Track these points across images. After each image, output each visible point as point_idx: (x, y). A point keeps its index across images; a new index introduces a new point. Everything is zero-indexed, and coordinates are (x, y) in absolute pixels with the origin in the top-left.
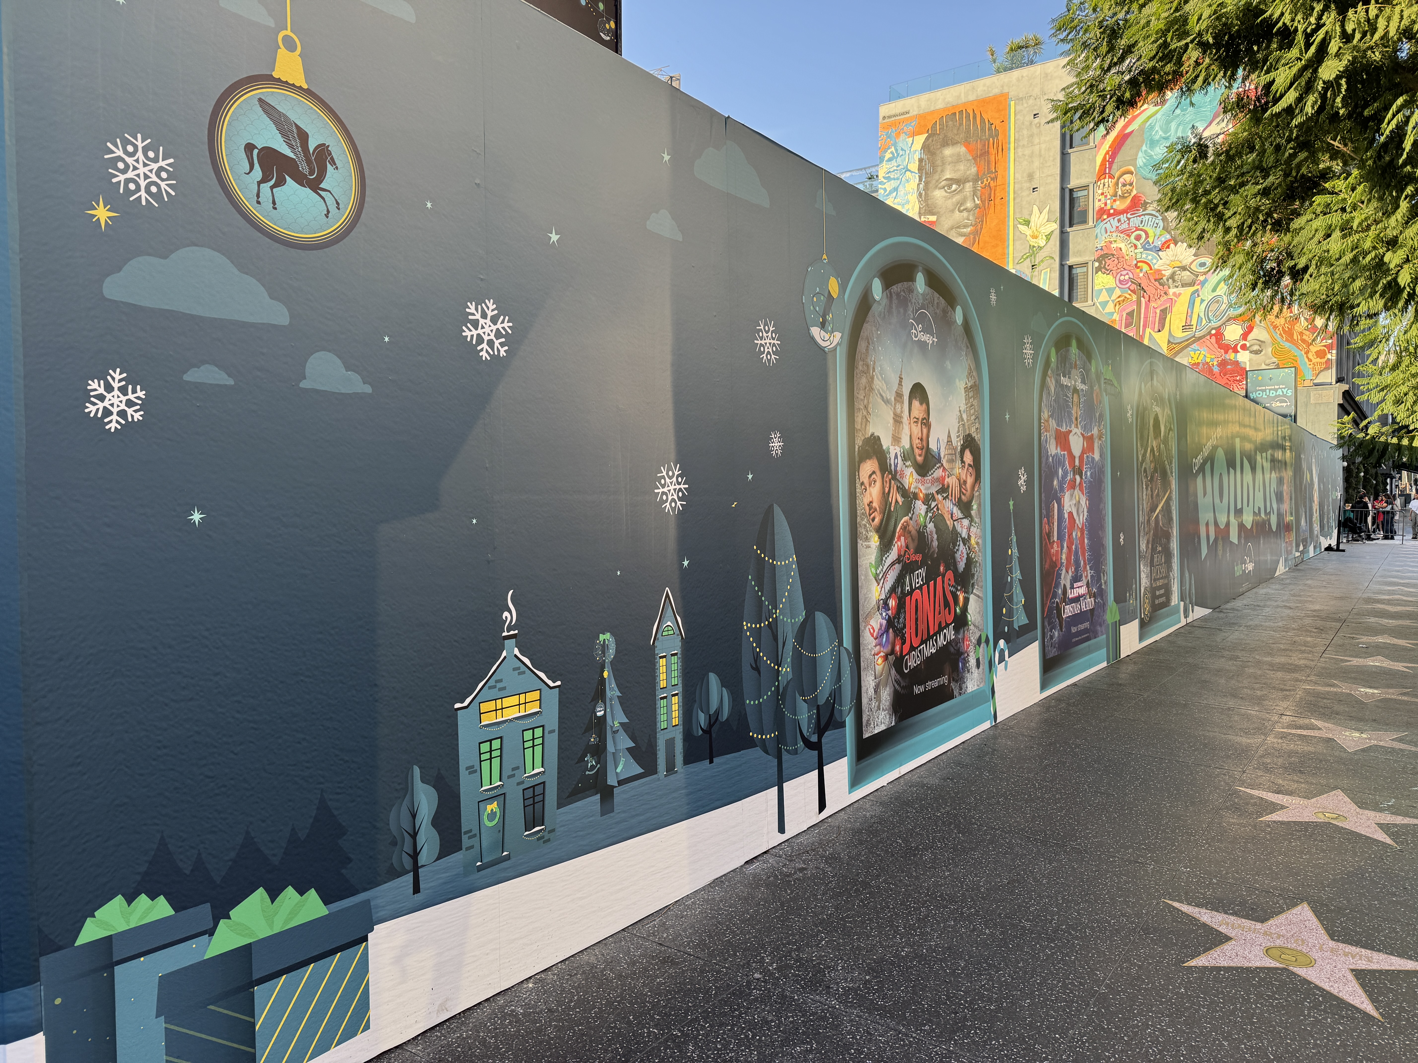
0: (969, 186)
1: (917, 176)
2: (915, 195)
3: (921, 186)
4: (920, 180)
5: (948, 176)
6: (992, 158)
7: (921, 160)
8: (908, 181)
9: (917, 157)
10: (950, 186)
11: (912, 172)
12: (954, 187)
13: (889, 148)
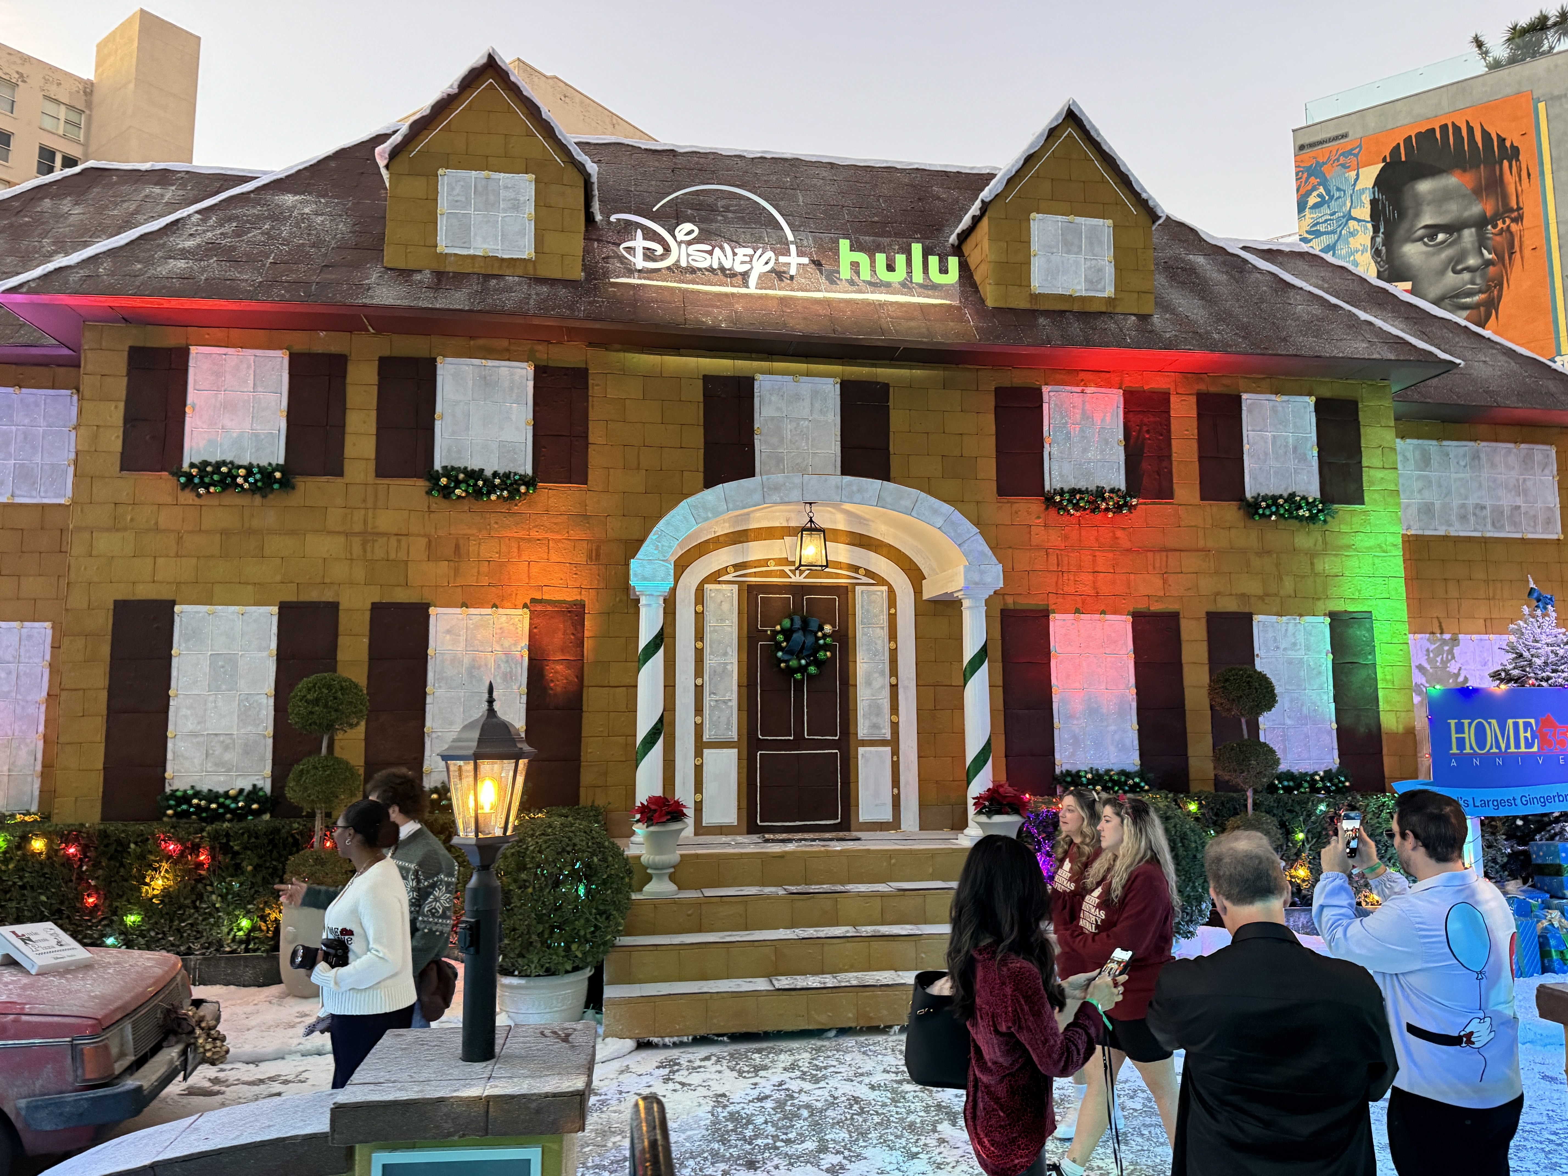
0: (1468, 235)
1: (1369, 226)
2: (1368, 255)
3: (1379, 240)
4: (1376, 230)
5: (1427, 219)
6: (1511, 189)
7: (1374, 202)
8: (1352, 234)
9: (1366, 198)
10: (1432, 237)
11: (1359, 221)
12: (1441, 237)
13: (1314, 189)
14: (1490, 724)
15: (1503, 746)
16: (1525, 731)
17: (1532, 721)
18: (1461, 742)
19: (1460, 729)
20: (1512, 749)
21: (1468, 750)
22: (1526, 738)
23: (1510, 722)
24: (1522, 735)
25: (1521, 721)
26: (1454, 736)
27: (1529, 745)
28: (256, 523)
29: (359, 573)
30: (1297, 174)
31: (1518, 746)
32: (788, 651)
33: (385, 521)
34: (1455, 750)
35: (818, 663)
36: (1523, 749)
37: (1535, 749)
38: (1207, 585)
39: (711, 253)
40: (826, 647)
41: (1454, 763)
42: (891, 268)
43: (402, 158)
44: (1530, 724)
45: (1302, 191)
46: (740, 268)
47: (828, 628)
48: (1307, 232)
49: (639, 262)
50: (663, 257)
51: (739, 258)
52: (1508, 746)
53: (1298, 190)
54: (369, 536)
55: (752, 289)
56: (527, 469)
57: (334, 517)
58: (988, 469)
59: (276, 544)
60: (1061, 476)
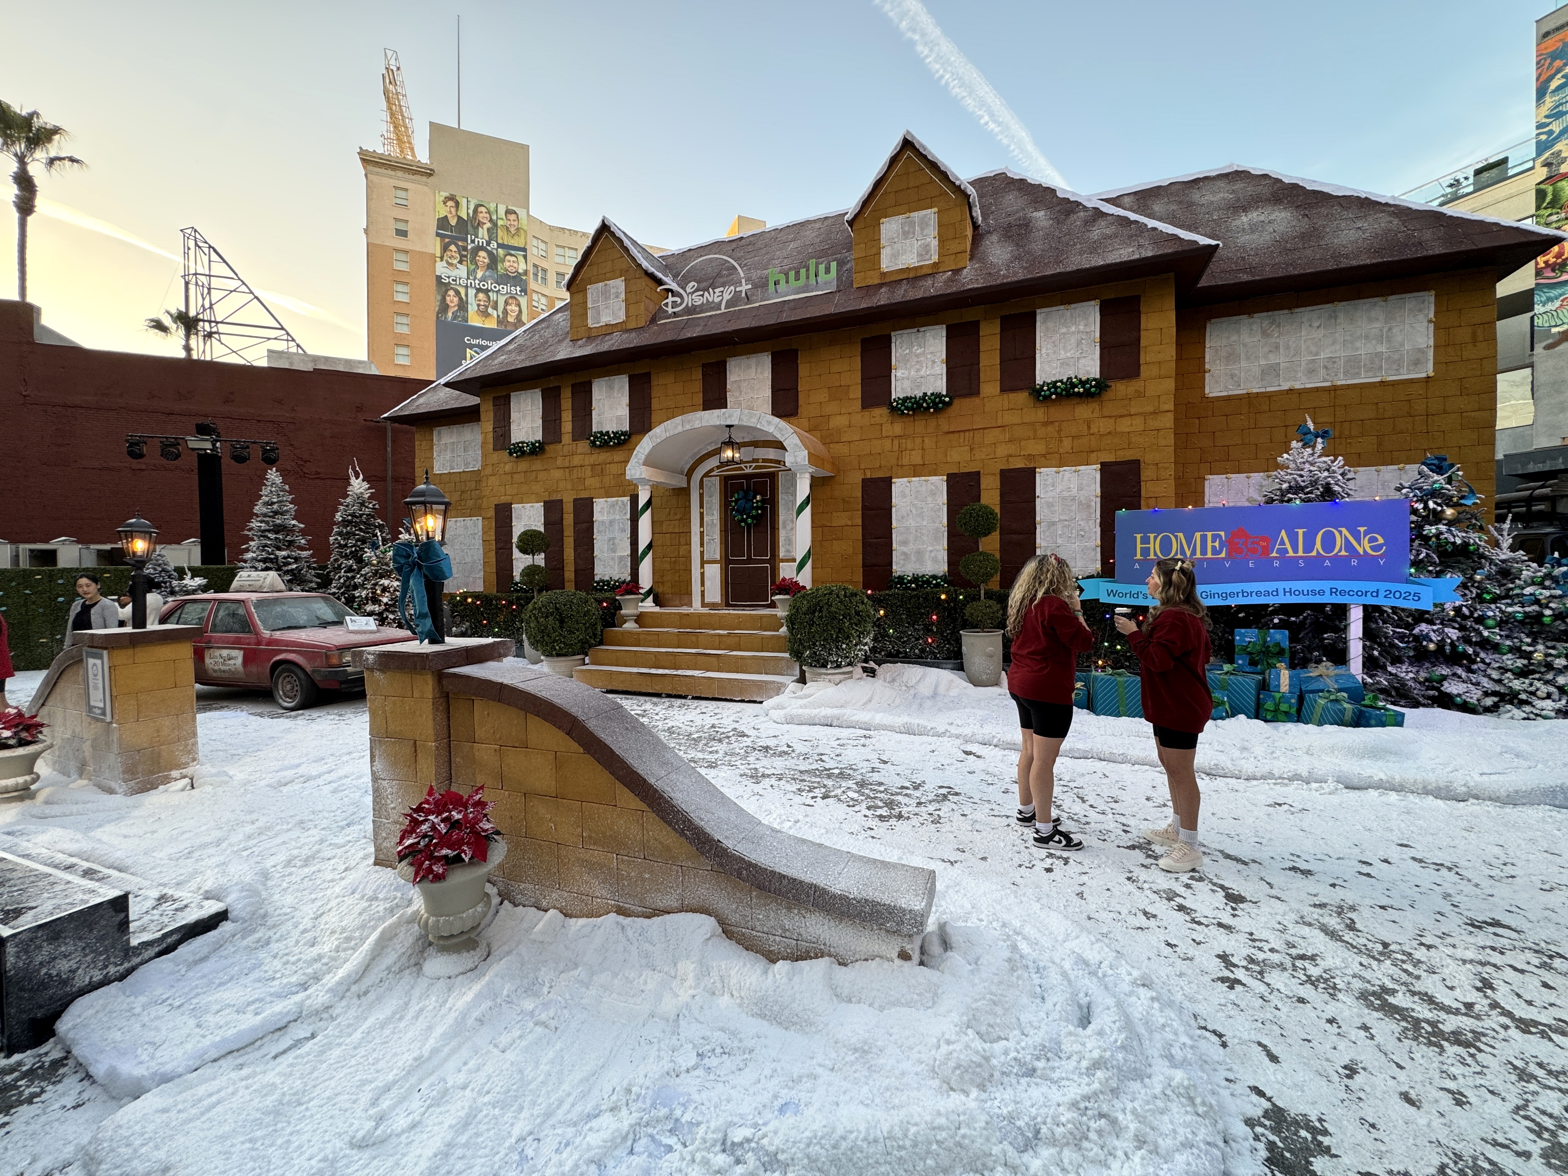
13: (1559, 71)
14: (1176, 537)
15: (1188, 553)
16: (1213, 541)
17: (1222, 534)
18: (1145, 552)
19: (1145, 540)
20: (1198, 555)
21: (1152, 556)
22: (1214, 547)
23: (1198, 535)
24: (1209, 544)
25: (1209, 534)
26: (1139, 546)
27: (1215, 551)
28: (533, 468)
29: (569, 487)
30: (1538, 63)
31: (1204, 551)
32: (737, 511)
33: (577, 460)
34: (1139, 557)
35: (753, 517)
36: (1209, 555)
37: (1223, 555)
38: (1002, 451)
39: (702, 296)
40: (757, 508)
41: (1137, 566)
42: (797, 278)
43: (574, 285)
44: (1220, 536)
45: (1544, 77)
46: (717, 300)
47: (758, 497)
48: (1547, 117)
49: (670, 310)
50: (681, 304)
51: (717, 294)
52: (1194, 552)
53: (1537, 80)
54: (571, 468)
55: (723, 310)
56: (626, 427)
57: (559, 462)
58: (856, 392)
59: (542, 475)
60: (902, 389)
